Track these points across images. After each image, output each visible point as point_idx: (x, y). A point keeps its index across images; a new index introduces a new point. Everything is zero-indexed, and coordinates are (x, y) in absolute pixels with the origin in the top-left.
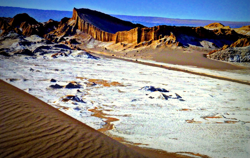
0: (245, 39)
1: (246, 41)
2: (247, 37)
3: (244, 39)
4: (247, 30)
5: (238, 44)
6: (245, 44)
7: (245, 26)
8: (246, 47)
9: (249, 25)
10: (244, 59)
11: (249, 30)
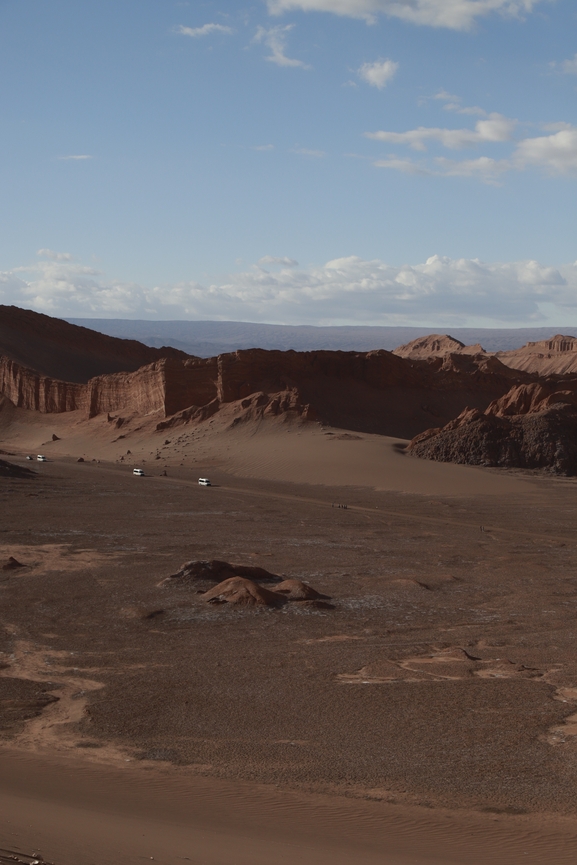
0: (534, 388)
1: (538, 392)
2: (543, 378)
3: (529, 387)
5: (509, 404)
6: (536, 403)
7: (534, 344)
8: (539, 413)
9: (549, 339)
10: (534, 456)
11: (549, 356)
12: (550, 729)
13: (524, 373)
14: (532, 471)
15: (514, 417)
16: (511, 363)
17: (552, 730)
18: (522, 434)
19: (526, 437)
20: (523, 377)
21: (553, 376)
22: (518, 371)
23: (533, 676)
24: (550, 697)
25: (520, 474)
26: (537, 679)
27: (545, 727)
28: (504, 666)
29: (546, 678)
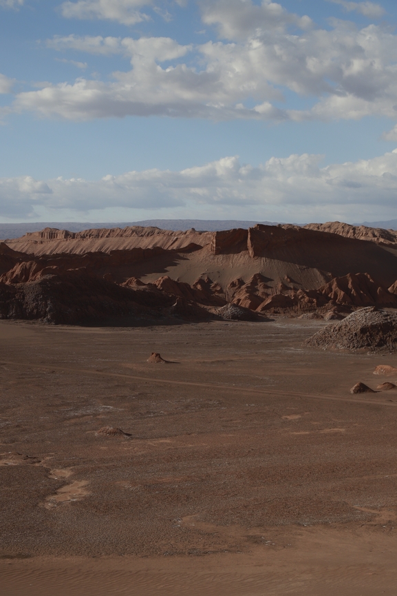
0: (31, 264)
1: (34, 267)
2: (38, 257)
3: (28, 264)
4: (36, 242)
5: (14, 275)
6: (33, 275)
7: (31, 234)
8: (36, 282)
9: (41, 231)
10: (32, 311)
11: (42, 243)
12: (46, 498)
13: (25, 254)
14: (31, 321)
15: (18, 285)
16: (15, 247)
17: (48, 499)
18: (24, 296)
19: (27, 298)
20: (24, 257)
21: (44, 256)
22: (20, 253)
23: (34, 463)
24: (46, 476)
25: (23, 324)
26: (37, 465)
27: (43, 497)
28: (14, 456)
29: (43, 464)
